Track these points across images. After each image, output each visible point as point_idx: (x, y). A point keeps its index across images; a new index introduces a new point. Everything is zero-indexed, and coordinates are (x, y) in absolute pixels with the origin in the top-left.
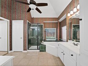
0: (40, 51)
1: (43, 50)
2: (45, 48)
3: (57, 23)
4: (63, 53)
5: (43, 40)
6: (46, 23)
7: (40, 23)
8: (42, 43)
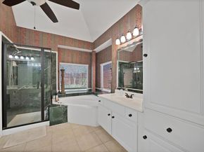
0: (51, 125)
1: (61, 119)
2: (66, 112)
3: (91, 54)
4: (111, 116)
5: (56, 94)
6: (65, 49)
7: (50, 49)
8: (54, 103)
